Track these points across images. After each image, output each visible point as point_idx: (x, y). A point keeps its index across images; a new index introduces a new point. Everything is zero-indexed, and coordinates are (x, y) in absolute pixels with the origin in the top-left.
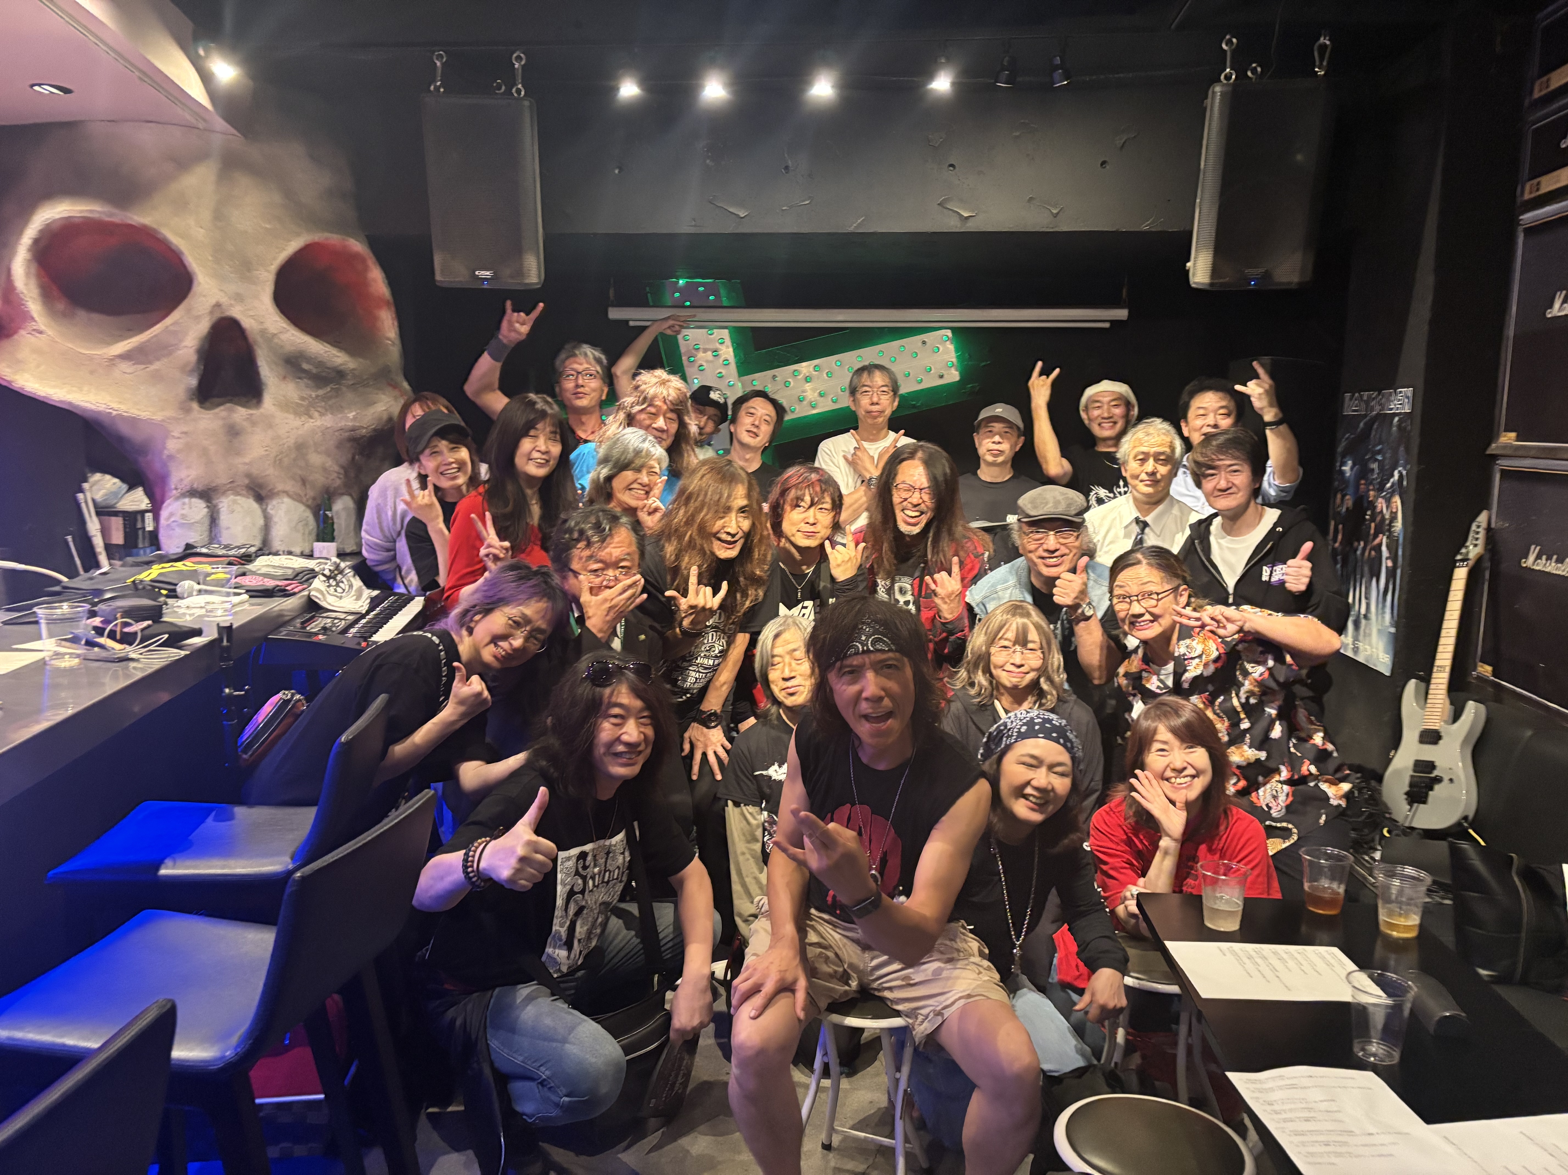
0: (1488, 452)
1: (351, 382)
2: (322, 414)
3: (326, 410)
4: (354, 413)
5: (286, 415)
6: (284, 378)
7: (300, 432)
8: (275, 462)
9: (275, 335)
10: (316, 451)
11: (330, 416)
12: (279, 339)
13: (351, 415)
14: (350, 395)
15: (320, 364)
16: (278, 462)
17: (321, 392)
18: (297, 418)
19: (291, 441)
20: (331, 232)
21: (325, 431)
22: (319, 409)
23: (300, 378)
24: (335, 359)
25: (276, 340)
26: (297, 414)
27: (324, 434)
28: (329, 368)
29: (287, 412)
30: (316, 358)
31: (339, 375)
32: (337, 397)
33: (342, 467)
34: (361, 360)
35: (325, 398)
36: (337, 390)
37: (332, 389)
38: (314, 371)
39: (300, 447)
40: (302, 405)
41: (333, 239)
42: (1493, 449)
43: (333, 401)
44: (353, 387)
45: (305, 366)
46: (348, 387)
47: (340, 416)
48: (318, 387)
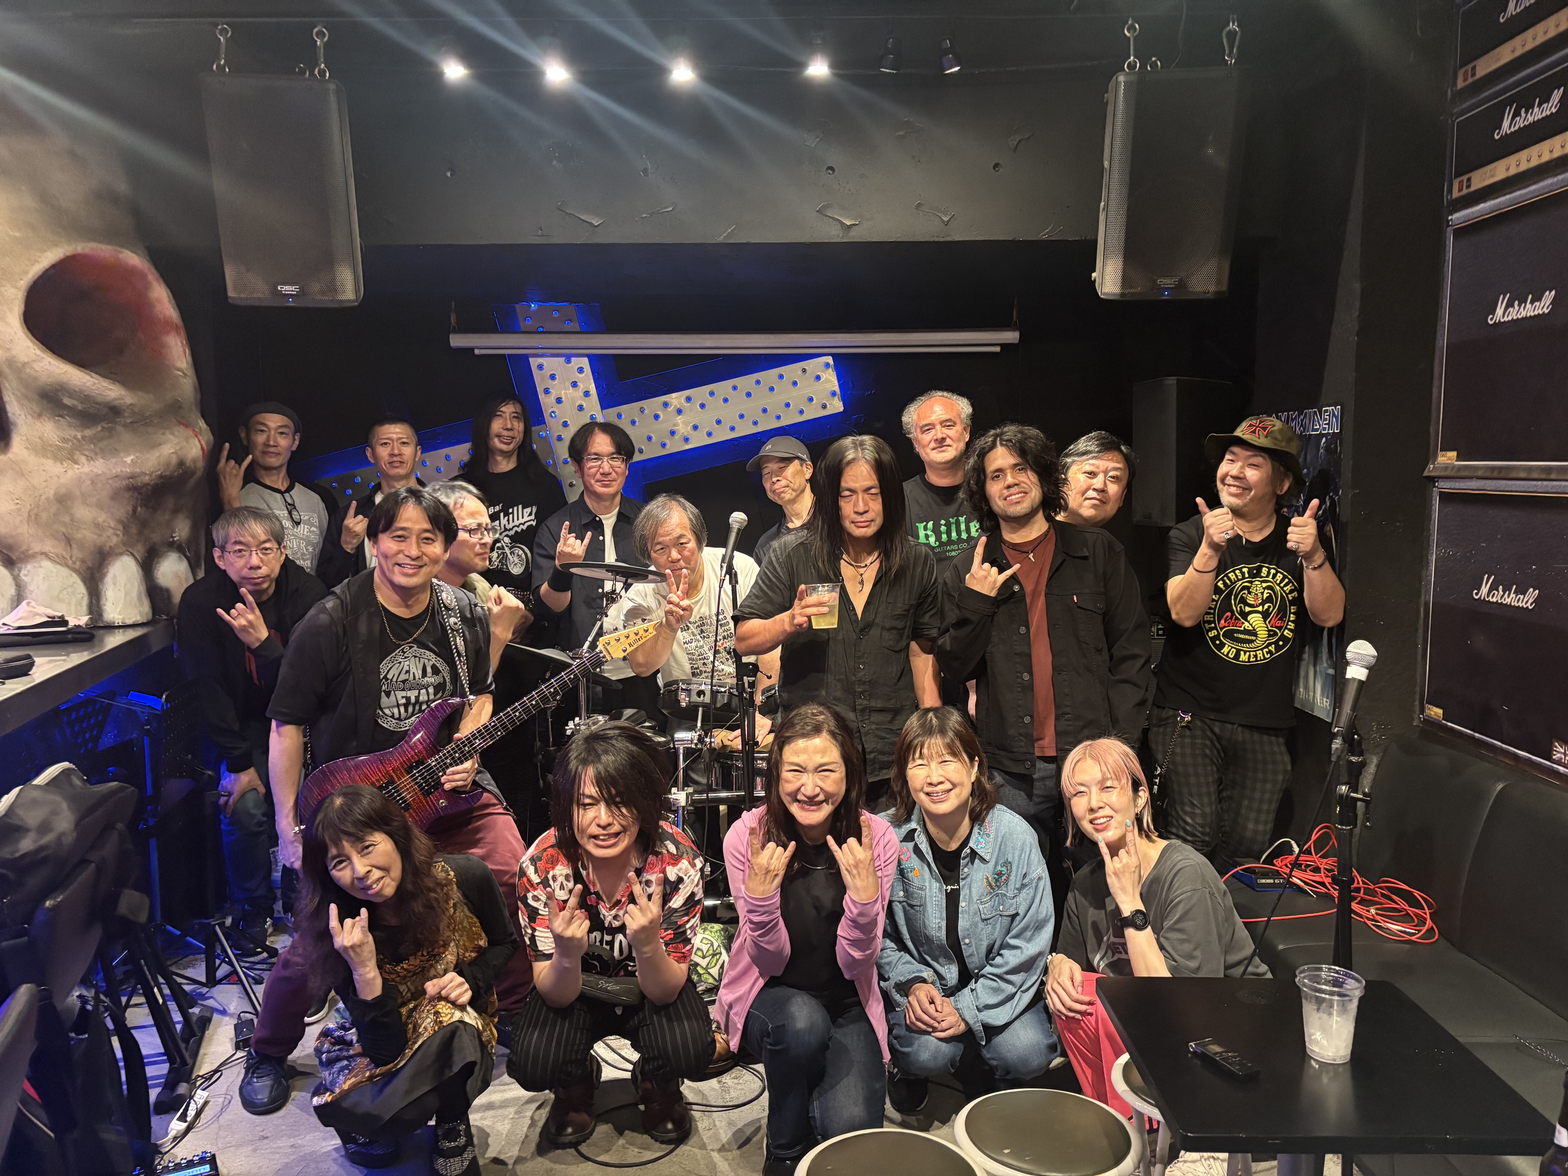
0: (1426, 474)
1: (129, 421)
2: (89, 459)
3: (96, 454)
4: (132, 457)
5: (44, 460)
6: (40, 415)
7: (62, 481)
8: (29, 516)
9: (27, 363)
10: (85, 503)
11: (101, 460)
12: (32, 368)
13: (129, 460)
14: (127, 436)
15: (86, 398)
16: (34, 518)
17: (88, 432)
18: (58, 464)
19: (51, 493)
20: (100, 242)
21: (94, 480)
22: (87, 453)
23: (59, 416)
24: (109, 393)
25: (28, 370)
26: (56, 459)
27: (93, 482)
28: (97, 403)
29: (45, 456)
30: (81, 391)
31: (113, 412)
32: (110, 437)
33: (120, 521)
34: (140, 393)
35: (93, 440)
36: (110, 430)
37: (103, 427)
38: (80, 407)
39: (63, 500)
40: (64, 448)
41: (102, 250)
42: (1430, 470)
43: (105, 443)
44: (131, 426)
45: (67, 401)
46: (125, 426)
47: (114, 460)
48: (85, 426)
